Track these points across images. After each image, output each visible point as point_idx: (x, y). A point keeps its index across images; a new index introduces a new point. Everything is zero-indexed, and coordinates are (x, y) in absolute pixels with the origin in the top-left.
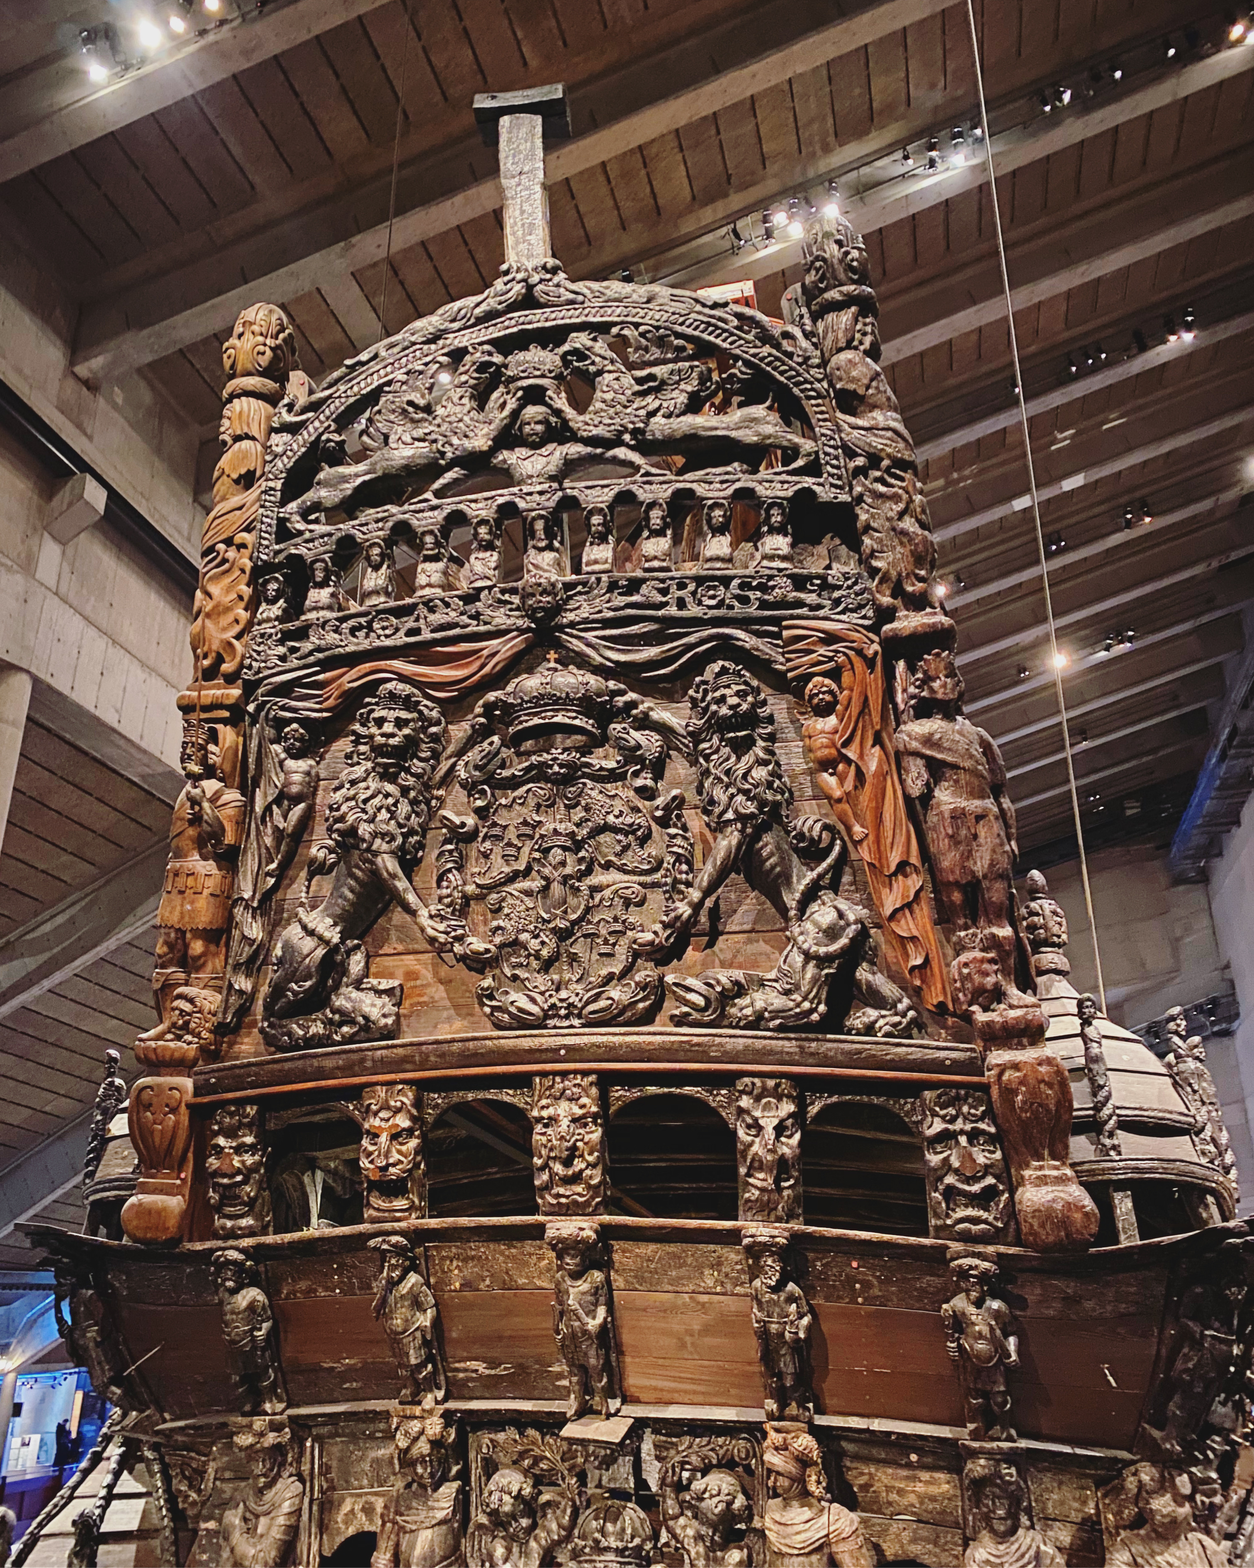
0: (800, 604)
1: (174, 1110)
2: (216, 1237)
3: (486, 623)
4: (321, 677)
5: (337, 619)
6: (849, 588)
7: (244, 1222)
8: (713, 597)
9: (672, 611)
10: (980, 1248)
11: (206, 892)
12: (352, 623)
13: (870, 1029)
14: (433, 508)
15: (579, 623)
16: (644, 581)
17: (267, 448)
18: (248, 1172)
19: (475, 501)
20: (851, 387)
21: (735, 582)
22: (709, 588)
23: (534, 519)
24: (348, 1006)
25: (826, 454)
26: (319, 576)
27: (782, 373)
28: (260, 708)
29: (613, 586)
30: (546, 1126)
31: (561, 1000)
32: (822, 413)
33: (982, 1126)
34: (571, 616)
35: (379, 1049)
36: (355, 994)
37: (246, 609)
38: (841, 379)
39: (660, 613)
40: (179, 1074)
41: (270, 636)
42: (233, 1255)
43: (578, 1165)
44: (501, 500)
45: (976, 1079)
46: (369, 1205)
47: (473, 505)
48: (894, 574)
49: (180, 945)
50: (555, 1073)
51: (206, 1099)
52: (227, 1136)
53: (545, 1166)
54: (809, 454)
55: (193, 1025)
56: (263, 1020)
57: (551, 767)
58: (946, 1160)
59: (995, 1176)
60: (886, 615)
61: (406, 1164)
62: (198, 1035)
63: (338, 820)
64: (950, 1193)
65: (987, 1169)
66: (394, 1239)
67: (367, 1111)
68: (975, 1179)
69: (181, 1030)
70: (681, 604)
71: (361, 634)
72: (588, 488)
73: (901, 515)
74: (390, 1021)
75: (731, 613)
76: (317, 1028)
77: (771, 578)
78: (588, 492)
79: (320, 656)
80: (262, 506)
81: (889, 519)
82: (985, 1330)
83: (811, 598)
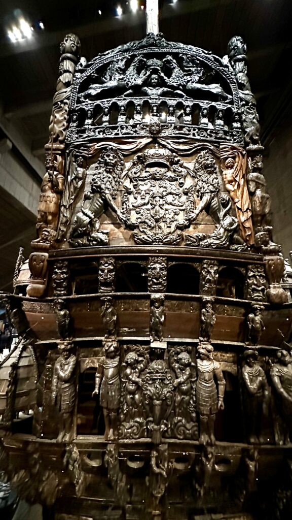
0: (225, 139)
1: (43, 261)
2: (55, 296)
3: (138, 134)
4: (89, 145)
5: (94, 128)
6: (239, 136)
7: (63, 292)
8: (202, 134)
9: (191, 136)
10: (259, 303)
11: (53, 202)
12: (98, 130)
13: (236, 249)
14: (124, 99)
15: (165, 137)
16: (184, 127)
17: (74, 76)
18: (65, 279)
19: (137, 99)
20: (243, 82)
21: (209, 131)
22: (202, 131)
23: (154, 106)
24: (95, 236)
25: (235, 99)
26: (89, 115)
27: (225, 75)
28: (70, 152)
29: (175, 128)
30: (152, 270)
31: (157, 238)
32: (235, 88)
33: (263, 274)
34: (163, 135)
35: (104, 248)
36: (97, 233)
37: (67, 122)
38: (240, 80)
39: (188, 137)
40: (45, 252)
41: (74, 131)
42: (60, 300)
43: (161, 280)
44: (144, 100)
45: (261, 262)
46: (100, 289)
47: (136, 100)
48: (251, 133)
49: (45, 217)
50: (155, 256)
51: (53, 259)
52: (59, 269)
53: (151, 280)
54: (230, 99)
55: (48, 239)
56: (69, 239)
57: (156, 174)
58: (253, 282)
59: (264, 286)
60: (247, 144)
61: (112, 278)
62: (50, 242)
63: (95, 183)
64: (254, 290)
65: (263, 284)
66: (109, 297)
67: (101, 264)
68: (259, 287)
69: (45, 240)
70: (194, 135)
71: (101, 133)
72: (170, 99)
73: (254, 118)
74: (107, 241)
75: (208, 139)
76: (85, 241)
77: (219, 130)
78: (169, 101)
79: (89, 138)
80: (72, 93)
81: (250, 119)
82: (259, 322)
83: (228, 138)
